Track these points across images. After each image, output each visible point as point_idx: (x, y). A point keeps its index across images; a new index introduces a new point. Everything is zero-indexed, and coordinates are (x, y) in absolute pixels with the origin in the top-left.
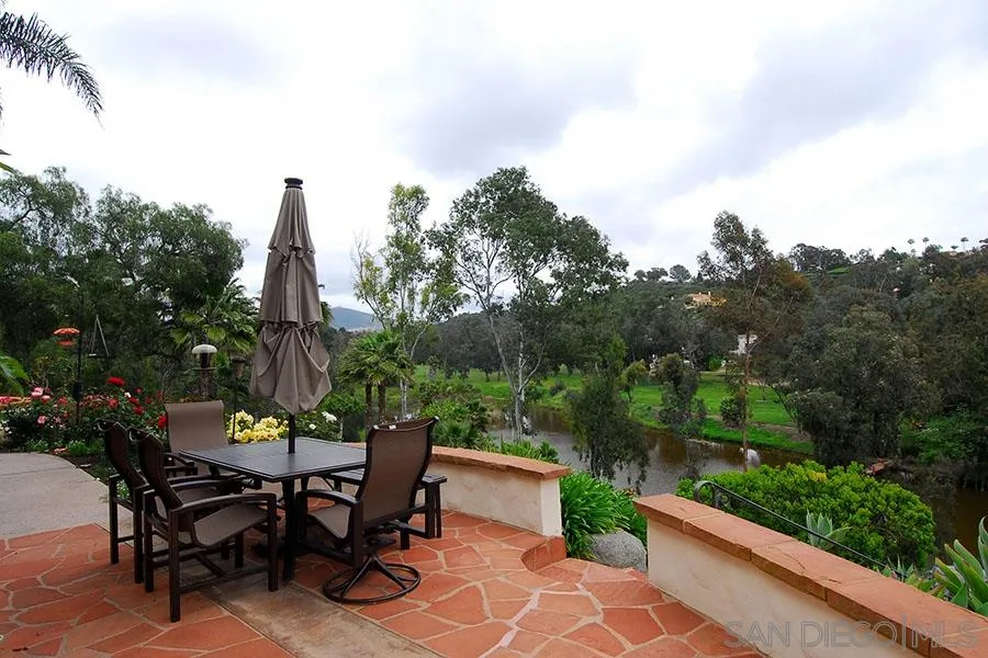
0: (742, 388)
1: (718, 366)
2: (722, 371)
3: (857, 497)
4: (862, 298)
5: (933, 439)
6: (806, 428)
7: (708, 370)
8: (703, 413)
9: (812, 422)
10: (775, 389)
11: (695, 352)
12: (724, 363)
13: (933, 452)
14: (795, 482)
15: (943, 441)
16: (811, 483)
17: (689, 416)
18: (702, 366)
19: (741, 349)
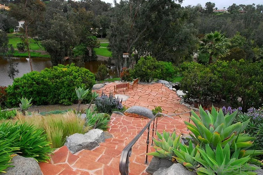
0: (26, 40)
1: (13, 32)
2: (15, 33)
3: (77, 74)
4: (55, 11)
5: (76, 51)
6: (48, 51)
7: (9, 33)
8: (12, 49)
9: (49, 49)
10: (34, 39)
11: (3, 27)
12: (15, 31)
13: (77, 54)
14: (58, 72)
15: (78, 52)
16: (63, 72)
17: (7, 50)
18: (7, 32)
19: (20, 26)
